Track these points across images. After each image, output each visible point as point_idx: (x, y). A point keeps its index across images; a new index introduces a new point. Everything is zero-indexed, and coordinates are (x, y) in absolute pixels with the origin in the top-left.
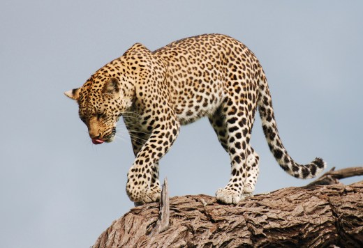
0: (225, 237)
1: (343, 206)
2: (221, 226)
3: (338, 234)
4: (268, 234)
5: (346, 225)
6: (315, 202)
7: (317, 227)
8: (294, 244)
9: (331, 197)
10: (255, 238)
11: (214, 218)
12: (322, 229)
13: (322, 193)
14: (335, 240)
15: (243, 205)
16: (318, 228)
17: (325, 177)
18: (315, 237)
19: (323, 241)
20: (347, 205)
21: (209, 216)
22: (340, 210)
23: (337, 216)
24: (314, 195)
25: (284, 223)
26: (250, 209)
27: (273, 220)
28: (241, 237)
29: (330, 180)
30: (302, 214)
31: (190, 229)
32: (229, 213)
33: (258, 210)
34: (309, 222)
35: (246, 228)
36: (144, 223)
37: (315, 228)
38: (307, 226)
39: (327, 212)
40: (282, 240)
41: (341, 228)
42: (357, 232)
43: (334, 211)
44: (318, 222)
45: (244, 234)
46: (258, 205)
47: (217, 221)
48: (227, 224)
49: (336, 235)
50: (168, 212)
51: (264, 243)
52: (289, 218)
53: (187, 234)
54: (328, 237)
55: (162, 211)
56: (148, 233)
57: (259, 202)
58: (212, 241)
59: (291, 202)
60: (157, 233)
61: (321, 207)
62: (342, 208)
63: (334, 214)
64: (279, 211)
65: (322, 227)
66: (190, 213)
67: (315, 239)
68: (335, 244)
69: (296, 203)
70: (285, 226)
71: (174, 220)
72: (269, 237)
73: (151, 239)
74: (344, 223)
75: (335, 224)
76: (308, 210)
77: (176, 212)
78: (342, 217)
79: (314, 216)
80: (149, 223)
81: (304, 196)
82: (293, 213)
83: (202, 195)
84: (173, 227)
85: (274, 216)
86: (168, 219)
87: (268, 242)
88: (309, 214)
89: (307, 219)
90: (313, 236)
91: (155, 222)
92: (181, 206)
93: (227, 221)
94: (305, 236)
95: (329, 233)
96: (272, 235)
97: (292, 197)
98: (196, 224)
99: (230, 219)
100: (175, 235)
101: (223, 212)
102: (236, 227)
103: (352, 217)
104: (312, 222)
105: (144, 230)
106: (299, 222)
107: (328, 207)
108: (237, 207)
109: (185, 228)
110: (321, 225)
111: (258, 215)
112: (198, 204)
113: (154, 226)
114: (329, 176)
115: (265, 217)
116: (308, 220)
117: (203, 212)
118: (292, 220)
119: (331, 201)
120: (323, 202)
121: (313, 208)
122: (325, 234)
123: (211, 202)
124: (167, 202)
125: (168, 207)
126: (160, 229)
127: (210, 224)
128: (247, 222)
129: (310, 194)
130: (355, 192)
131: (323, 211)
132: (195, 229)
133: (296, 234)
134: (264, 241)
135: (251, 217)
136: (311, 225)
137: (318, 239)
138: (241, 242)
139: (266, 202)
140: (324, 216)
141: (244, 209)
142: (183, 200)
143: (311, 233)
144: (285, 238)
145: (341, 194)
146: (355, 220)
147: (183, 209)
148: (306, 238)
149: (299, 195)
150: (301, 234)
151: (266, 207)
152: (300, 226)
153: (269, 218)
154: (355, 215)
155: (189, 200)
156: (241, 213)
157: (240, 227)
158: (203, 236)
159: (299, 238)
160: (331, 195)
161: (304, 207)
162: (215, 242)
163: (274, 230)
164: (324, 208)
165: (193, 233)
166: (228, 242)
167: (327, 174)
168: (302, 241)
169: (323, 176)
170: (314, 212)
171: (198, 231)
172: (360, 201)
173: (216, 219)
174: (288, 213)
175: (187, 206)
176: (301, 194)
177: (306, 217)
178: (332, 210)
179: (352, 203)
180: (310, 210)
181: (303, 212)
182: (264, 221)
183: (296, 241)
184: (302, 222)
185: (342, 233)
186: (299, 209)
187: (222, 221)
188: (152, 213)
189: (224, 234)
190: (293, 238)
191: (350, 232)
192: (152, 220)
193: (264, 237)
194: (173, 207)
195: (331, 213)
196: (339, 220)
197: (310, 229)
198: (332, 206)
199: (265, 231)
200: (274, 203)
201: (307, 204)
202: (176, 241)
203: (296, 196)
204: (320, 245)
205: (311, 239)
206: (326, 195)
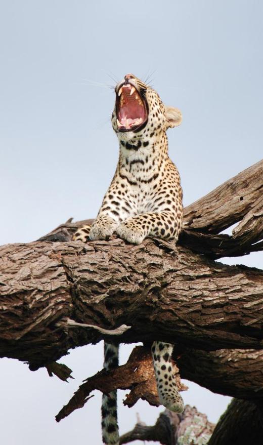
1: (81, 268)
3: (74, 303)
5: (83, 293)
6: (45, 262)
7: (46, 294)
8: (16, 315)
9: (66, 257)
12: (53, 297)
13: (54, 251)
14: (69, 312)
16: (48, 296)
17: (60, 230)
18: (44, 307)
19: (54, 312)
20: (85, 267)
22: (76, 273)
23: (72, 281)
24: (44, 253)
25: (5, 288)
29: (66, 234)
30: (27, 278)
34: (36, 288)
37: (44, 296)
38: (34, 293)
39: (60, 275)
40: (2, 310)
41: (77, 296)
42: (97, 301)
43: (69, 275)
44: (49, 288)
49: (71, 305)
52: (12, 282)
54: (61, 307)
59: (14, 261)
61: (53, 269)
62: (80, 271)
63: (69, 278)
65: (53, 295)
67: (44, 310)
68: (68, 316)
69: (21, 263)
70: (5, 293)
74: (81, 290)
75: (70, 291)
76: (37, 272)
78: (78, 283)
79: (44, 280)
81: (31, 255)
82: (17, 276)
88: (37, 277)
89: (34, 284)
90: (41, 305)
94: (31, 306)
95: (62, 302)
97: (16, 256)
103: (91, 282)
104: (41, 288)
106: (24, 288)
107: (61, 270)
110: (52, 292)
114: (65, 229)
116: (35, 286)
118: (15, 285)
119: (66, 261)
120: (55, 263)
121: (42, 271)
122: (57, 304)
129: (39, 252)
130: (96, 251)
131: (55, 274)
133: (20, 303)
136: (40, 291)
137: (48, 309)
140: (55, 280)
143: (40, 302)
144: (5, 308)
145: (78, 254)
146: (95, 286)
148: (33, 308)
149: (25, 253)
150: (26, 303)
152: (25, 292)
154: (95, 280)
159: (24, 308)
160: (66, 254)
161: (31, 270)
164: (56, 270)
167: (62, 227)
168: (27, 312)
169: (57, 229)
170: (43, 275)
172: (102, 262)
174: (10, 276)
176: (28, 252)
177: (33, 281)
178: (66, 273)
179: (93, 264)
180: (39, 273)
181: (29, 276)
183: (19, 312)
184: (28, 288)
185: (78, 302)
186: (25, 271)
190: (16, 307)
191: (88, 302)
195: (65, 277)
196: (76, 287)
197: (38, 297)
198: (66, 267)
201: (35, 264)
203: (21, 255)
204: (50, 318)
205: (38, 309)
206: (59, 255)
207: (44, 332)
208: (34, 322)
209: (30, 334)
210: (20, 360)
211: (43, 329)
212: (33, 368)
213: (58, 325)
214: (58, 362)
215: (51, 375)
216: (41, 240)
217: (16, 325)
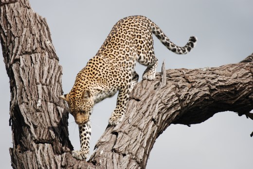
0: (196, 90)
2: (194, 85)
4: (218, 88)
6: (243, 71)
10: (211, 90)
11: (189, 80)
12: (247, 85)
13: (247, 67)
15: (205, 74)
16: (245, 85)
19: (248, 92)
21: (187, 79)
24: (243, 68)
25: (227, 82)
26: (209, 76)
27: (221, 81)
28: (204, 91)
30: (236, 78)
31: (177, 86)
32: (197, 78)
33: (213, 76)
35: (207, 86)
36: (153, 84)
37: (243, 85)
38: (239, 84)
39: (250, 76)
40: (226, 91)
44: (245, 82)
45: (206, 89)
46: (213, 73)
47: (191, 82)
48: (197, 84)
50: (166, 78)
51: (216, 93)
52: (230, 80)
53: (176, 89)
54: (250, 90)
55: (162, 77)
56: (155, 89)
57: (214, 72)
58: (189, 92)
59: (230, 71)
60: (160, 89)
61: (247, 74)
64: (224, 76)
66: (177, 78)
69: (233, 72)
70: (227, 84)
71: (169, 82)
72: (219, 90)
73: (157, 92)
76: (240, 75)
77: (169, 77)
79: (243, 78)
80: (155, 83)
81: (237, 68)
82: (232, 77)
83: (183, 69)
84: (168, 86)
85: (221, 79)
86: (165, 81)
87: (218, 93)
88: (240, 77)
89: (239, 80)
90: (242, 89)
91: (159, 83)
92: (172, 75)
93: (197, 82)
94: (238, 89)
95: (251, 87)
96: (221, 89)
97: (231, 69)
98: (180, 84)
99: (198, 81)
100: (169, 90)
101: (195, 77)
102: (201, 85)
105: (153, 87)
106: (235, 82)
107: (250, 74)
108: (202, 74)
109: (175, 86)
110: (247, 83)
111: (213, 79)
112: (181, 73)
113: (158, 85)
114: (251, 58)
115: (217, 80)
117: (184, 78)
118: (231, 81)
119: (252, 70)
120: (247, 71)
122: (249, 88)
123: (188, 72)
124: (165, 73)
125: (165, 75)
126: (161, 86)
127: (188, 84)
128: (207, 82)
129: (241, 67)
131: (248, 76)
132: (180, 86)
133: (233, 88)
134: (216, 92)
135: (209, 80)
136: (241, 83)
137: (245, 91)
138: (204, 93)
139: (217, 71)
140: (248, 79)
141: (205, 75)
142: (173, 72)
143: (241, 88)
144: (227, 90)
147: (174, 76)
149: (235, 68)
150: (236, 88)
151: (217, 74)
152: (235, 84)
153: (219, 80)
155: (176, 71)
156: (204, 78)
157: (204, 85)
158: (184, 90)
159: (235, 90)
160: (252, 68)
161: (238, 74)
162: (190, 93)
163: (221, 87)
165: (179, 88)
166: (197, 93)
167: (249, 57)
168: (237, 92)
169: (247, 58)
170: (243, 76)
171: (181, 88)
173: (191, 81)
174: (229, 77)
175: (175, 74)
180: (241, 76)
181: (237, 77)
182: (216, 81)
183: (233, 92)
186: (235, 75)
187: (194, 82)
188: (157, 78)
189: (195, 89)
190: (232, 90)
192: (157, 82)
193: (216, 90)
194: (168, 75)
195: (252, 77)
197: (241, 86)
199: (217, 87)
200: (221, 72)
201: (239, 72)
202: (170, 93)
203: (233, 68)
204: (246, 94)
205: (241, 91)
206: (249, 68)
207: (244, 100)
208: (240, 96)
209: (238, 101)
210: (235, 112)
211: (243, 99)
212: (240, 115)
213: (250, 97)
214: (251, 112)
215: (247, 118)
216: (241, 62)
217: (232, 98)
